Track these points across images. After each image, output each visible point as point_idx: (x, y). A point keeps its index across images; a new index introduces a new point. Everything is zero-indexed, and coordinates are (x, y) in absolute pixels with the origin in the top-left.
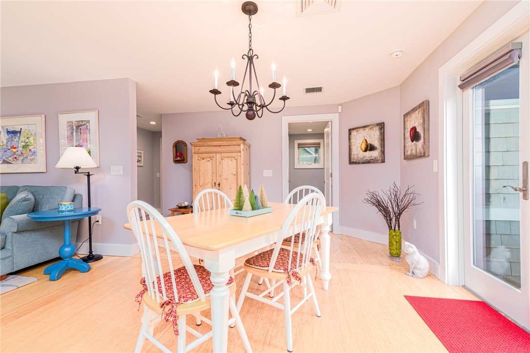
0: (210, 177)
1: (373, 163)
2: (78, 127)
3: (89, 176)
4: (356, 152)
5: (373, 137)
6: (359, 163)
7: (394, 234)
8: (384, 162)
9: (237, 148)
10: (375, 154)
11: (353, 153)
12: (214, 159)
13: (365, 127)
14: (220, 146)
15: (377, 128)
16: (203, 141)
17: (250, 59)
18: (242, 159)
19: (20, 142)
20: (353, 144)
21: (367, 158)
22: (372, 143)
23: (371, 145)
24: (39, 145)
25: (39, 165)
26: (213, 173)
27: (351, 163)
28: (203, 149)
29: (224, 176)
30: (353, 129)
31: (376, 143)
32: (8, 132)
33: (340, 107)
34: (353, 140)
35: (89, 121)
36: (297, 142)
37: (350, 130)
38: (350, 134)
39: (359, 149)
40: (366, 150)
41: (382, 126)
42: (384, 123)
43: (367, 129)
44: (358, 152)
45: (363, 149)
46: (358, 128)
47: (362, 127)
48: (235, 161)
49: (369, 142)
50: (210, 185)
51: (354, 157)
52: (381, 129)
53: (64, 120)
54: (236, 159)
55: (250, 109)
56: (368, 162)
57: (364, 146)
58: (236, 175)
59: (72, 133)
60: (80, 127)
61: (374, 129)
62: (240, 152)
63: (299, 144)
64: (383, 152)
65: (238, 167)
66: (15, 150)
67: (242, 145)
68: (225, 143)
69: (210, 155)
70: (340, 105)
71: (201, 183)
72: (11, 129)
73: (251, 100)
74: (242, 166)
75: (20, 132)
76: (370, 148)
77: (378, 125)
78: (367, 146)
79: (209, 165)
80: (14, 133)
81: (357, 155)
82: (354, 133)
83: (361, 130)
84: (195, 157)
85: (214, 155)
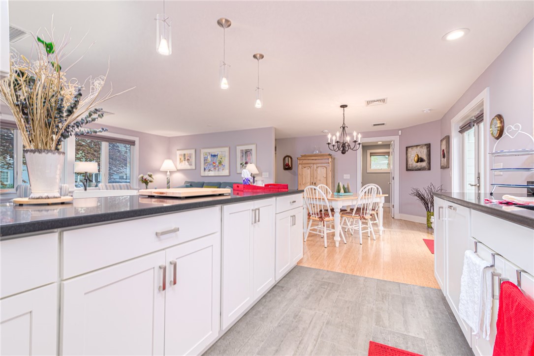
0: (309, 179)
1: (423, 170)
2: (246, 153)
3: (254, 178)
4: (411, 163)
5: (423, 154)
6: (413, 170)
7: (429, 214)
8: (430, 170)
9: (327, 161)
10: (424, 164)
11: (409, 163)
12: (312, 168)
13: (417, 146)
14: (316, 160)
15: (425, 147)
16: (305, 157)
17: (344, 128)
18: (330, 168)
19: (217, 160)
20: (409, 157)
21: (418, 167)
22: (422, 157)
23: (421, 158)
24: (226, 162)
25: (226, 172)
26: (311, 176)
27: (407, 170)
28: (305, 162)
29: (318, 178)
30: (409, 147)
31: (425, 157)
32: (212, 155)
33: (400, 132)
34: (409, 155)
35: (251, 150)
36: (369, 152)
37: (407, 148)
38: (407, 150)
39: (413, 161)
40: (417, 162)
41: (428, 146)
42: (430, 144)
43: (418, 147)
44: (413, 163)
45: (416, 161)
46: (412, 146)
47: (415, 146)
48: (325, 169)
49: (420, 156)
50: (309, 184)
51: (410, 166)
52: (427, 148)
53: (239, 148)
54: (326, 168)
56: (419, 170)
57: (416, 159)
58: (326, 178)
59: (243, 156)
60: (247, 153)
61: (423, 147)
62: (329, 163)
63: (371, 154)
64: (429, 163)
65: (328, 172)
66: (215, 165)
67: (330, 159)
68: (319, 158)
69: (309, 165)
70: (400, 130)
71: (304, 182)
72: (213, 154)
74: (330, 172)
75: (217, 155)
76: (420, 160)
77: (426, 145)
78: (418, 159)
79: (309, 171)
80: (215, 156)
81: (412, 164)
82: (410, 150)
83: (415, 148)
84: (300, 166)
85: (312, 165)
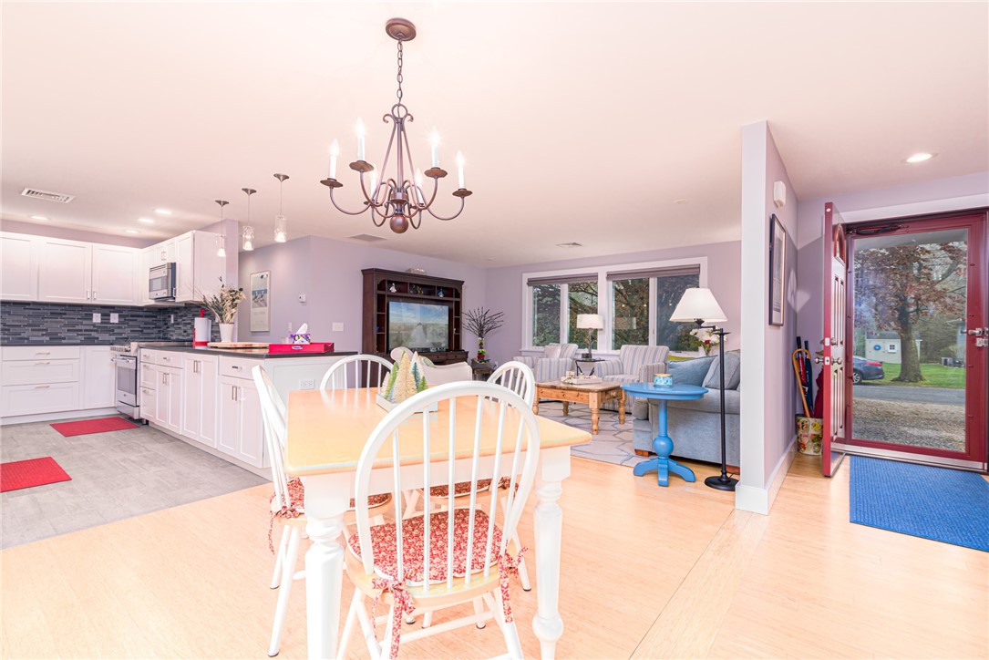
17: (399, 123)
55: (399, 213)
73: (399, 196)
